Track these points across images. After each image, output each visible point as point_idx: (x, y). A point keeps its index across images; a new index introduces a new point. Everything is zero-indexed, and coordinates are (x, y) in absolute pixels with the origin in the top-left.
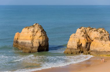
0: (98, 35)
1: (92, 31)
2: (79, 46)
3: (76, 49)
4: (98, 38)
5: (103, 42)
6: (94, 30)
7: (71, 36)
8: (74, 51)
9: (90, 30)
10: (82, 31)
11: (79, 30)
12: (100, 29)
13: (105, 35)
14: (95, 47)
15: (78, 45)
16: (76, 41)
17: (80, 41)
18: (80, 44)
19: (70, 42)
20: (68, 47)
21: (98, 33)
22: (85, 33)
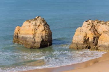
0: (106, 28)
1: (100, 24)
2: (86, 41)
3: (82, 44)
4: (107, 32)
6: (102, 23)
7: (76, 30)
8: (81, 46)
9: (98, 23)
10: (89, 24)
11: (85, 24)
14: (103, 42)
15: (84, 40)
16: (82, 35)
17: (87, 35)
18: (87, 38)
19: (76, 36)
20: (74, 42)
21: (107, 26)
22: (92, 27)
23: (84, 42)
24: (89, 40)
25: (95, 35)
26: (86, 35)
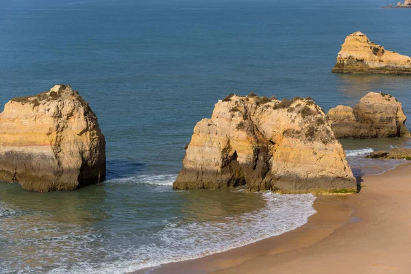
0: (293, 121)
1: (267, 107)
2: (229, 160)
3: (217, 173)
4: (298, 132)
5: (318, 144)
6: (272, 104)
7: (196, 129)
8: (213, 179)
9: (258, 104)
10: (234, 110)
11: (221, 108)
12: (299, 102)
13: (320, 122)
14: (289, 165)
15: (223, 159)
16: (215, 144)
17: (231, 144)
18: (231, 154)
19: (196, 149)
20: (188, 166)
21: (294, 114)
22: (245, 117)
23: (222, 167)
24: (238, 159)
25: (258, 142)
26: (229, 142)
